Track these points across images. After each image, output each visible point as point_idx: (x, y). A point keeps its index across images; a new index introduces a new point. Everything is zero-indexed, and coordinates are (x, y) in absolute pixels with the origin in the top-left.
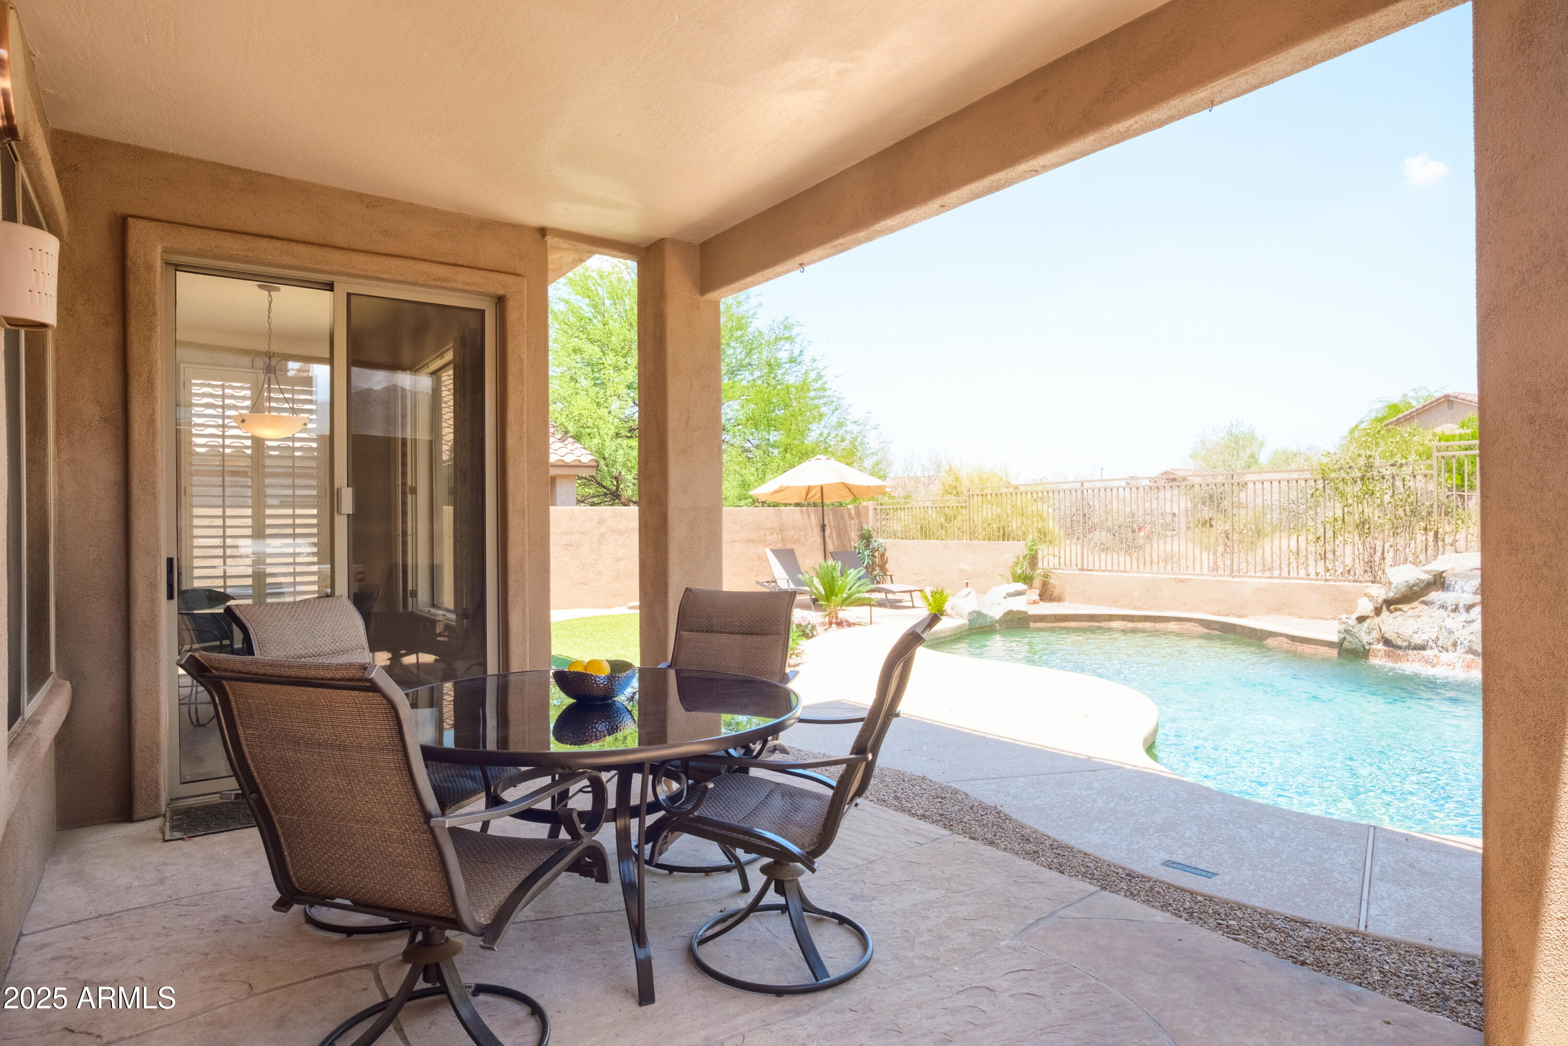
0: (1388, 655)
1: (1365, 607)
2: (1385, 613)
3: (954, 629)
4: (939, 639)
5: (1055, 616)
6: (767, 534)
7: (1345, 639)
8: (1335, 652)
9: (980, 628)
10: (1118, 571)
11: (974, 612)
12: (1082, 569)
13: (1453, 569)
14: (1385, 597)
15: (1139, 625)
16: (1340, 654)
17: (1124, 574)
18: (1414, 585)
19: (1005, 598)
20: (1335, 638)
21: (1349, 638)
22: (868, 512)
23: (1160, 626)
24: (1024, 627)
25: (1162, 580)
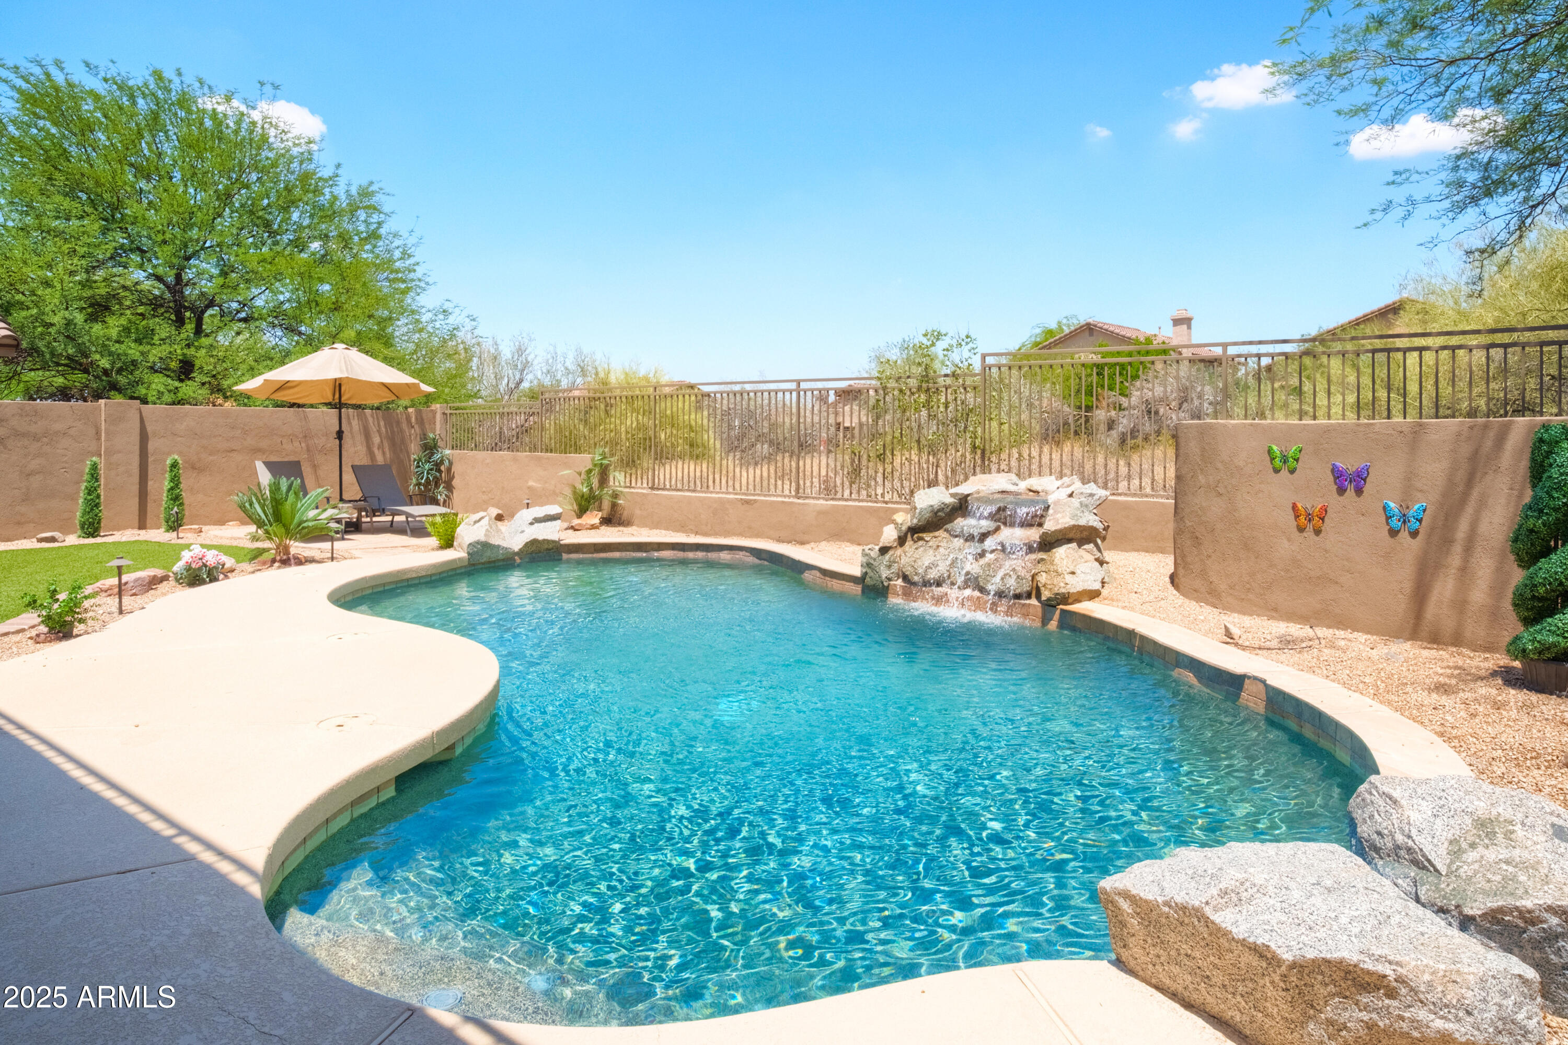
0: (907, 594)
1: (889, 534)
2: (909, 543)
3: (434, 566)
4: (408, 580)
5: (595, 545)
6: (284, 441)
7: (866, 573)
8: (858, 589)
9: (489, 562)
10: (688, 490)
11: (478, 542)
12: (652, 488)
13: (978, 492)
14: (909, 524)
15: (691, 555)
16: (863, 591)
17: (694, 494)
18: (939, 511)
19: (531, 524)
20: (857, 572)
21: (871, 574)
22: (434, 417)
23: (712, 555)
24: (554, 560)
25: (729, 501)
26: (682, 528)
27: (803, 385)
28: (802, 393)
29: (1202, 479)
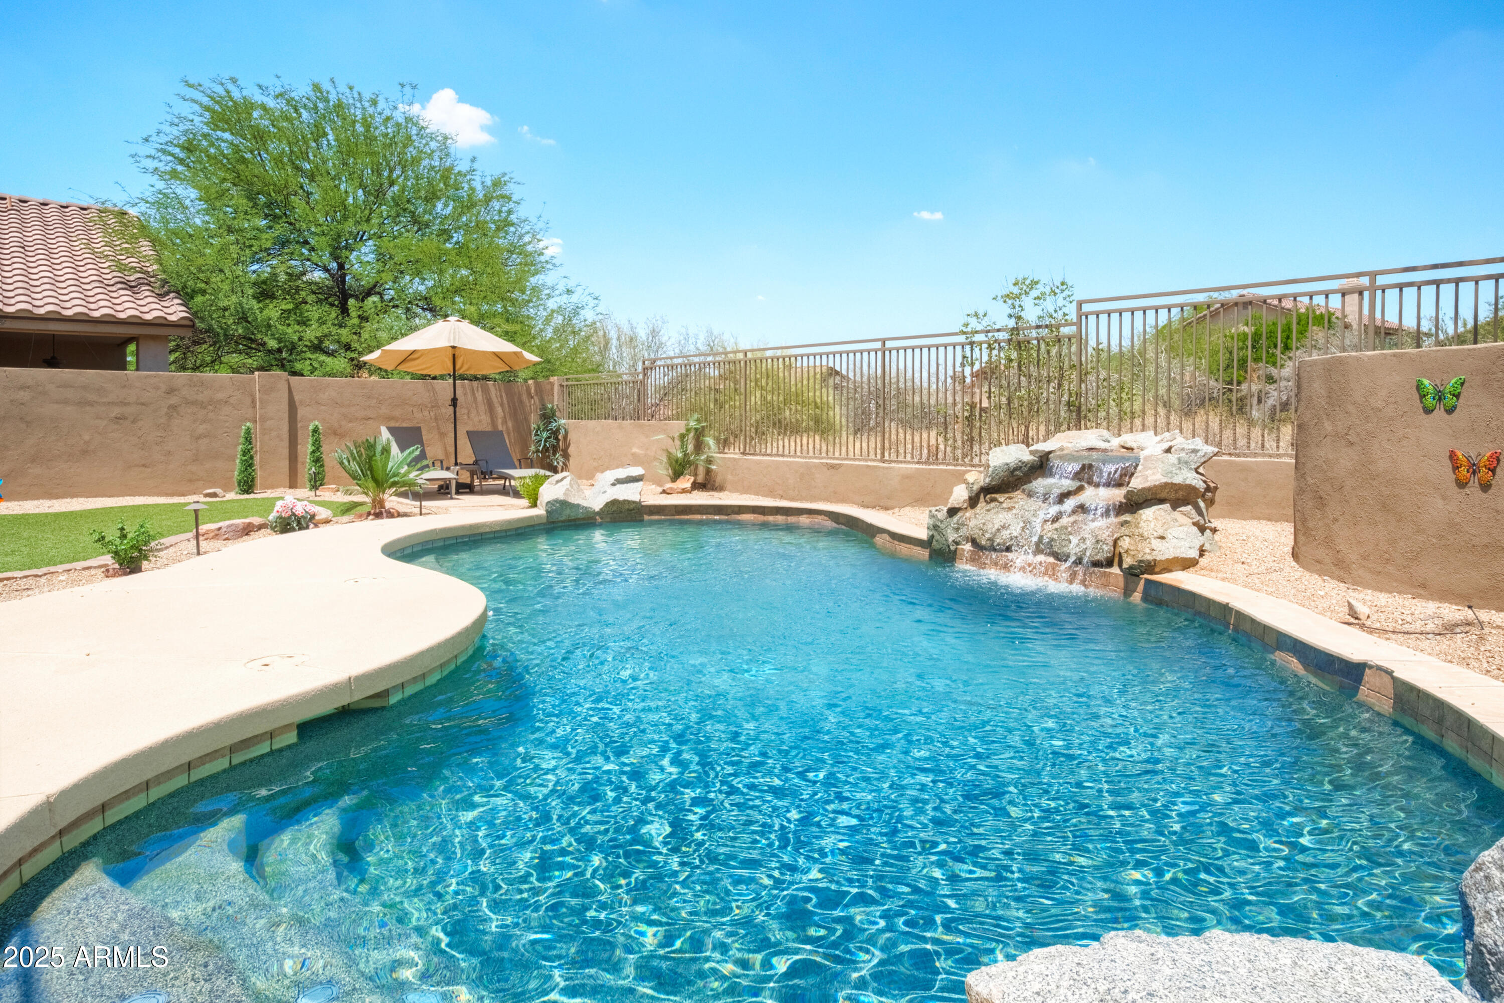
0: (973, 560)
1: (960, 494)
2: (982, 504)
4: (482, 534)
5: (676, 506)
7: (933, 536)
8: (924, 554)
9: (570, 521)
10: (777, 455)
11: (556, 501)
12: (744, 453)
13: (1062, 449)
14: (982, 484)
15: (771, 518)
16: (931, 556)
17: (781, 459)
18: (1015, 469)
19: (613, 485)
20: (922, 534)
21: (937, 537)
22: (552, 389)
23: (792, 519)
24: (636, 521)
25: (816, 466)
26: (771, 494)
27: (889, 344)
28: (887, 353)
29: (1328, 426)
